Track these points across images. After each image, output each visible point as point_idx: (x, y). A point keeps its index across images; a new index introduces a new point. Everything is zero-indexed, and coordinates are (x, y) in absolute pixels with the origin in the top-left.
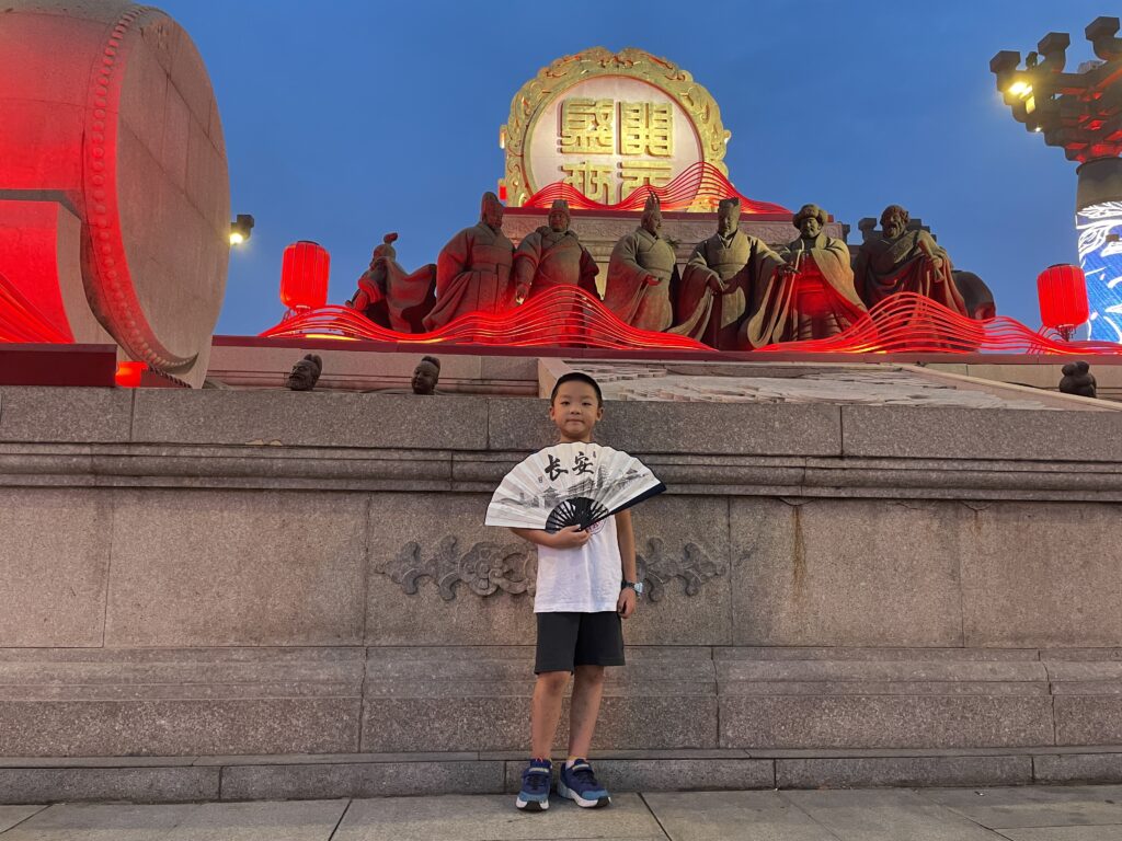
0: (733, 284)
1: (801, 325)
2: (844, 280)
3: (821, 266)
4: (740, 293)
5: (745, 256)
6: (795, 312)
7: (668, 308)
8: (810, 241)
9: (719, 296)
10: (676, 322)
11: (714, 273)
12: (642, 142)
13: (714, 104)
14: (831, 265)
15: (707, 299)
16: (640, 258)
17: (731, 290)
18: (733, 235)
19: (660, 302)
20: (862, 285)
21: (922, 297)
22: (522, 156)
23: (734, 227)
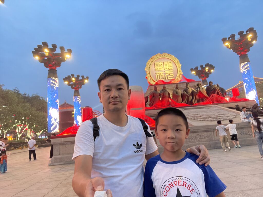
0: (190, 95)
1: (200, 100)
2: (205, 93)
3: (202, 92)
4: (191, 96)
5: (191, 91)
6: (199, 98)
7: (181, 99)
8: (200, 88)
9: (188, 97)
10: (183, 101)
11: (187, 94)
12: (168, 68)
13: (178, 60)
14: (203, 92)
15: (187, 98)
16: (177, 93)
17: (190, 96)
18: (189, 88)
19: (180, 99)
20: (207, 93)
21: (216, 95)
22: (149, 72)
23: (189, 87)
